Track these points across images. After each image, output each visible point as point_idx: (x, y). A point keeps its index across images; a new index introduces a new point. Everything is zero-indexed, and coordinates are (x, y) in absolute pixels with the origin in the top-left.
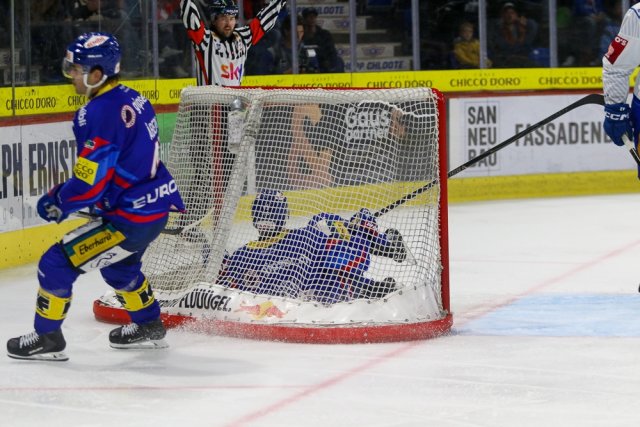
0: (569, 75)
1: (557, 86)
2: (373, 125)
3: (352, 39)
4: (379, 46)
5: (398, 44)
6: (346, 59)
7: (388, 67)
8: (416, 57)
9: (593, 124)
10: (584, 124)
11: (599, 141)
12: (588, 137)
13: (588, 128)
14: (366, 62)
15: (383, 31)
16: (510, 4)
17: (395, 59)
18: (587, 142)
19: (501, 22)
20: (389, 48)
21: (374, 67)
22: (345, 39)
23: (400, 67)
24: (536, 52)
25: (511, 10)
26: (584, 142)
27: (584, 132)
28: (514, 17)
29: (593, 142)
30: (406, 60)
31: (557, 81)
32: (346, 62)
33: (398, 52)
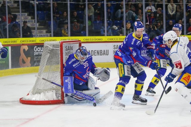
0: (91, 38)
1: (88, 41)
2: (41, 51)
3: (36, 29)
4: (42, 31)
5: (47, 30)
6: (33, 34)
7: (44, 36)
8: (52, 34)
9: (97, 51)
10: (95, 51)
11: (99, 55)
12: (96, 54)
13: (96, 52)
14: (39, 35)
15: (43, 27)
16: (76, 20)
17: (46, 34)
18: (96, 55)
19: (73, 24)
20: (44, 31)
21: (41, 36)
22: (34, 29)
23: (47, 36)
24: (82, 32)
25: (76, 22)
26: (95, 55)
27: (95, 53)
28: (77, 23)
29: (97, 55)
30: (49, 34)
31: (88, 40)
32: (33, 35)
33: (47, 32)
